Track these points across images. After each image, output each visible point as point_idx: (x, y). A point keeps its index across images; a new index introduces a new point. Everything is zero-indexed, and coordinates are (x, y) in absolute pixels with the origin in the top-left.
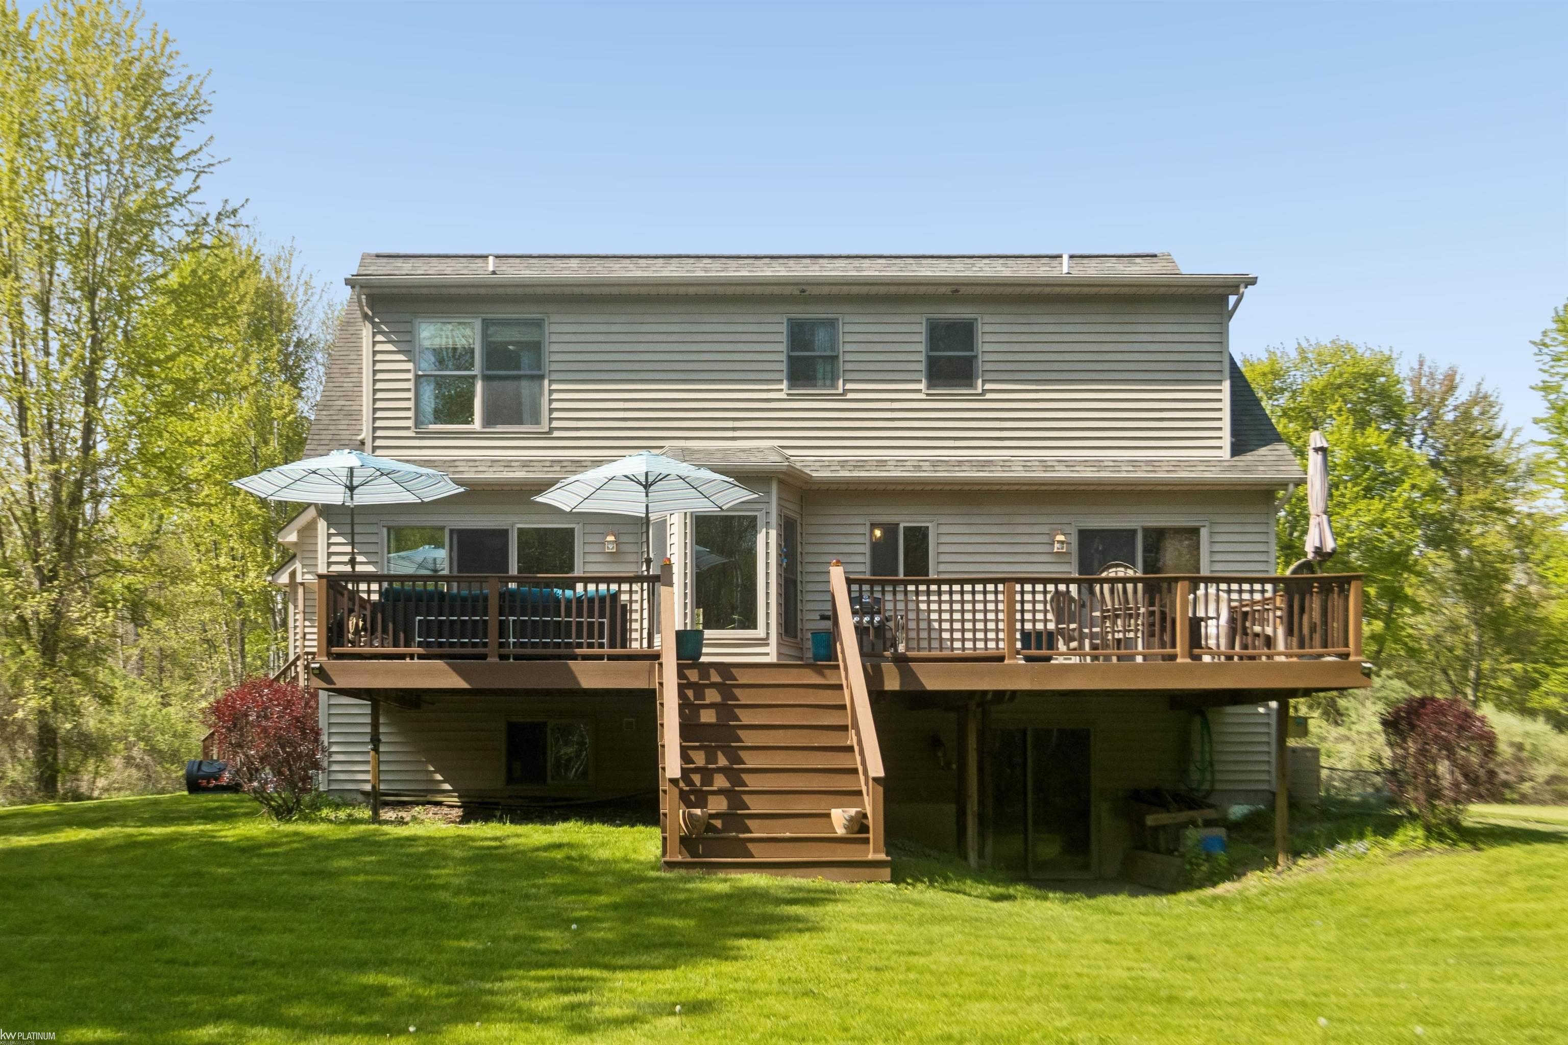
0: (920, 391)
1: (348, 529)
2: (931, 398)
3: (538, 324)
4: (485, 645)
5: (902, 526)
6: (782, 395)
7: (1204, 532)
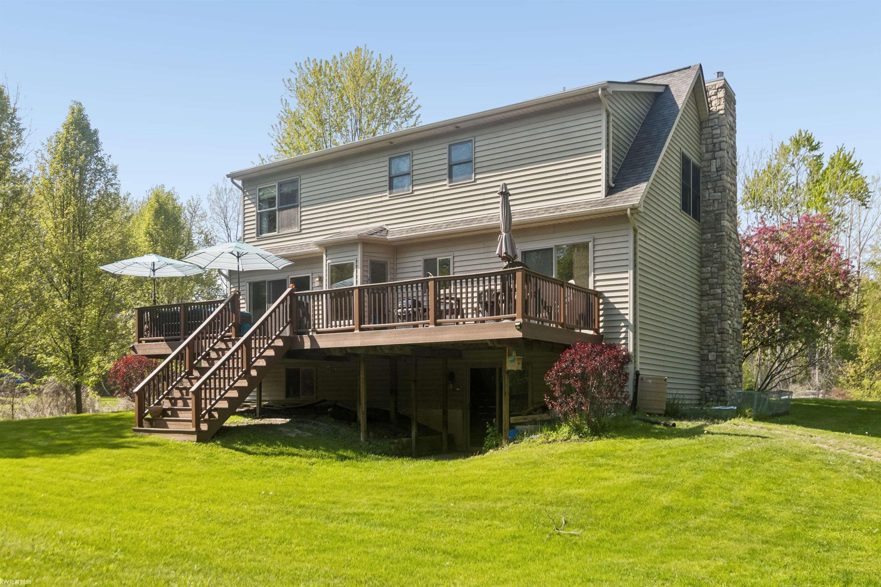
0: (445, 185)
1: (237, 285)
2: (452, 188)
3: (295, 181)
4: (179, 335)
5: (438, 259)
6: (387, 198)
7: (591, 245)
